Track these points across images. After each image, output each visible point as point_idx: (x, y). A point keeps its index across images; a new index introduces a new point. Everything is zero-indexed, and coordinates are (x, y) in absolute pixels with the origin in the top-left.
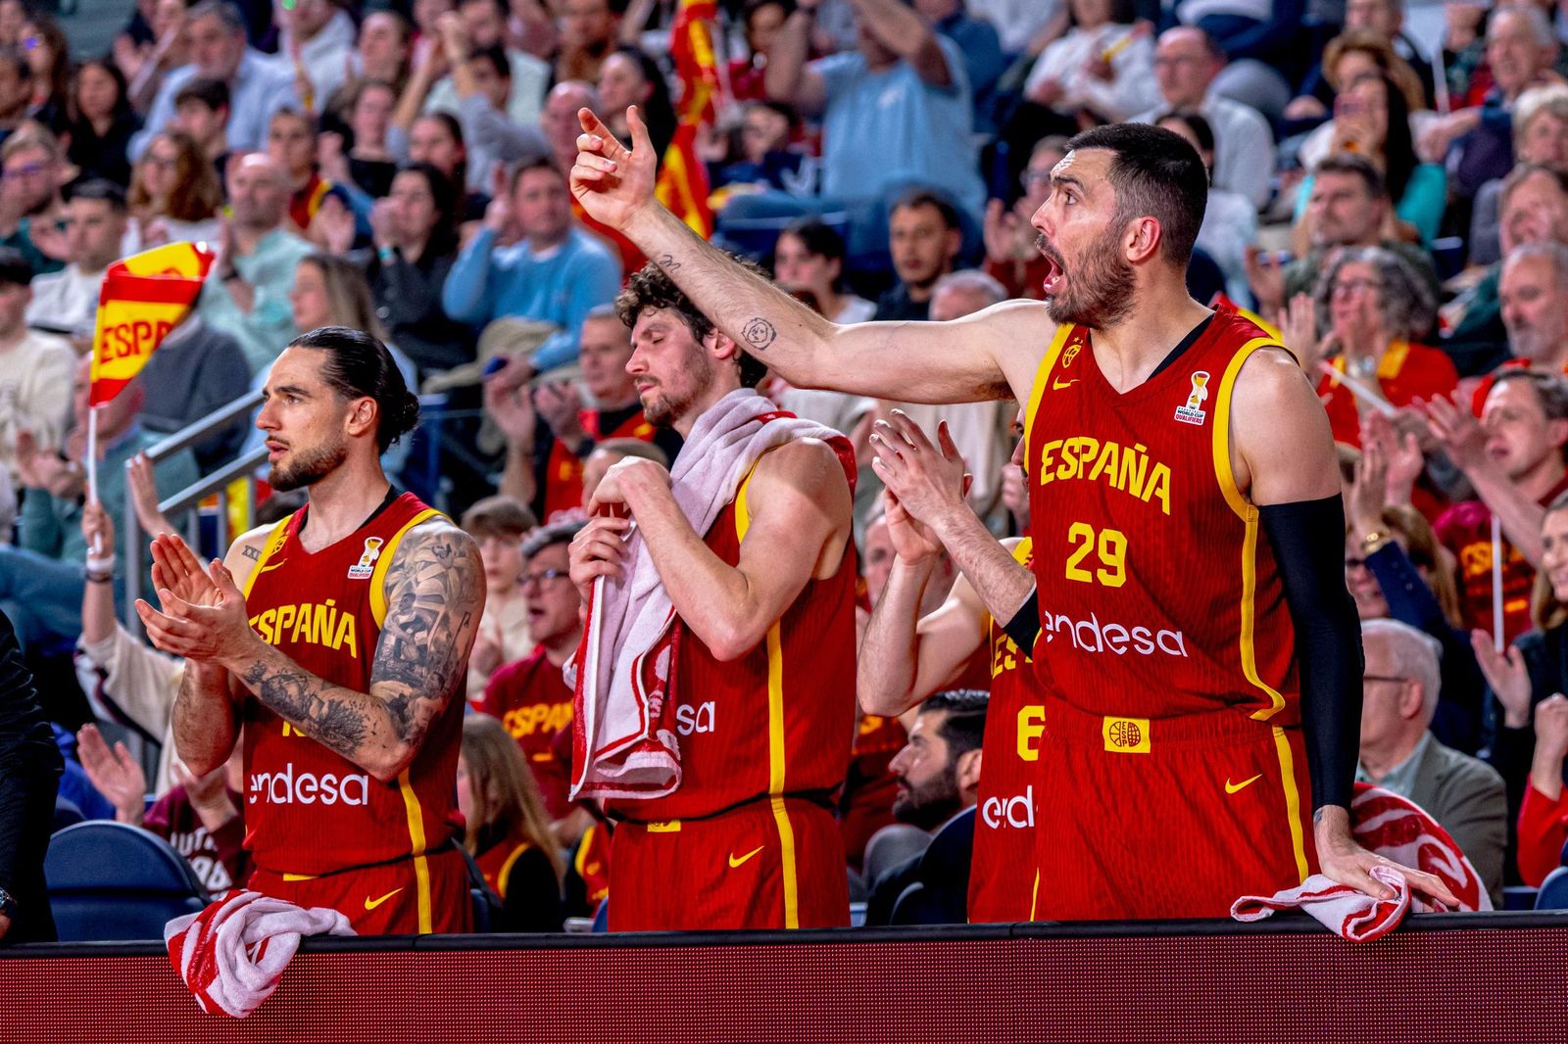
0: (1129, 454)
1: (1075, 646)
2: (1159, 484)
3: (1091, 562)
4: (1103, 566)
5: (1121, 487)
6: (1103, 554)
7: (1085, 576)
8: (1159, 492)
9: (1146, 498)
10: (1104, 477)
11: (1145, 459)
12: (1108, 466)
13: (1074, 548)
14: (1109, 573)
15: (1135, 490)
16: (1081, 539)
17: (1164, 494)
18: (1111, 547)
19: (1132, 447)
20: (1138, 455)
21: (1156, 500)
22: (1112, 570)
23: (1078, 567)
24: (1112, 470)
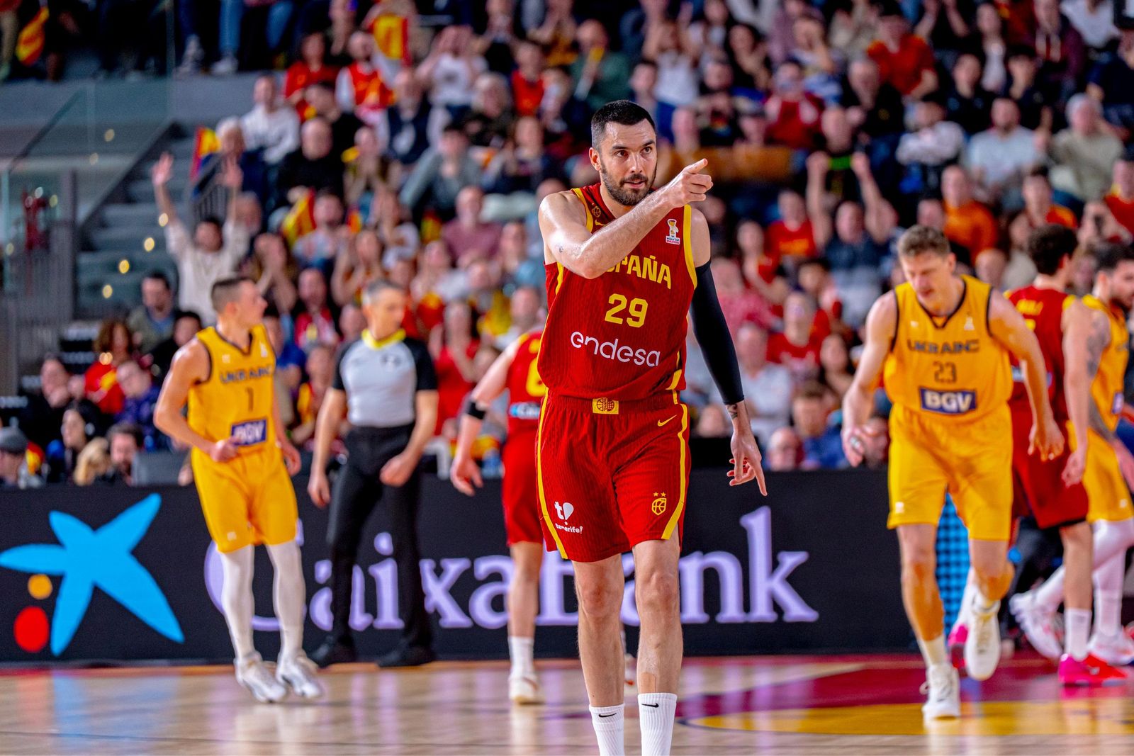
0: (647, 261)
1: (596, 353)
2: (665, 274)
3: (624, 314)
4: (630, 316)
5: (644, 277)
6: (632, 311)
7: (619, 321)
8: (665, 278)
9: (659, 281)
10: (634, 273)
11: (655, 263)
12: (634, 267)
13: (611, 306)
14: (633, 320)
15: (653, 278)
16: (618, 303)
17: (668, 279)
18: (639, 308)
19: (649, 257)
20: (652, 261)
21: (664, 282)
22: (636, 319)
23: (614, 316)
24: (637, 269)
